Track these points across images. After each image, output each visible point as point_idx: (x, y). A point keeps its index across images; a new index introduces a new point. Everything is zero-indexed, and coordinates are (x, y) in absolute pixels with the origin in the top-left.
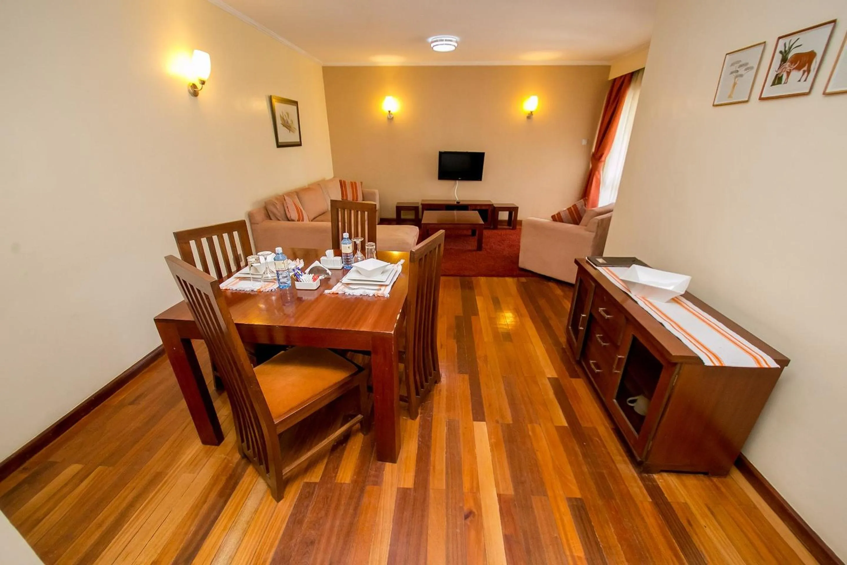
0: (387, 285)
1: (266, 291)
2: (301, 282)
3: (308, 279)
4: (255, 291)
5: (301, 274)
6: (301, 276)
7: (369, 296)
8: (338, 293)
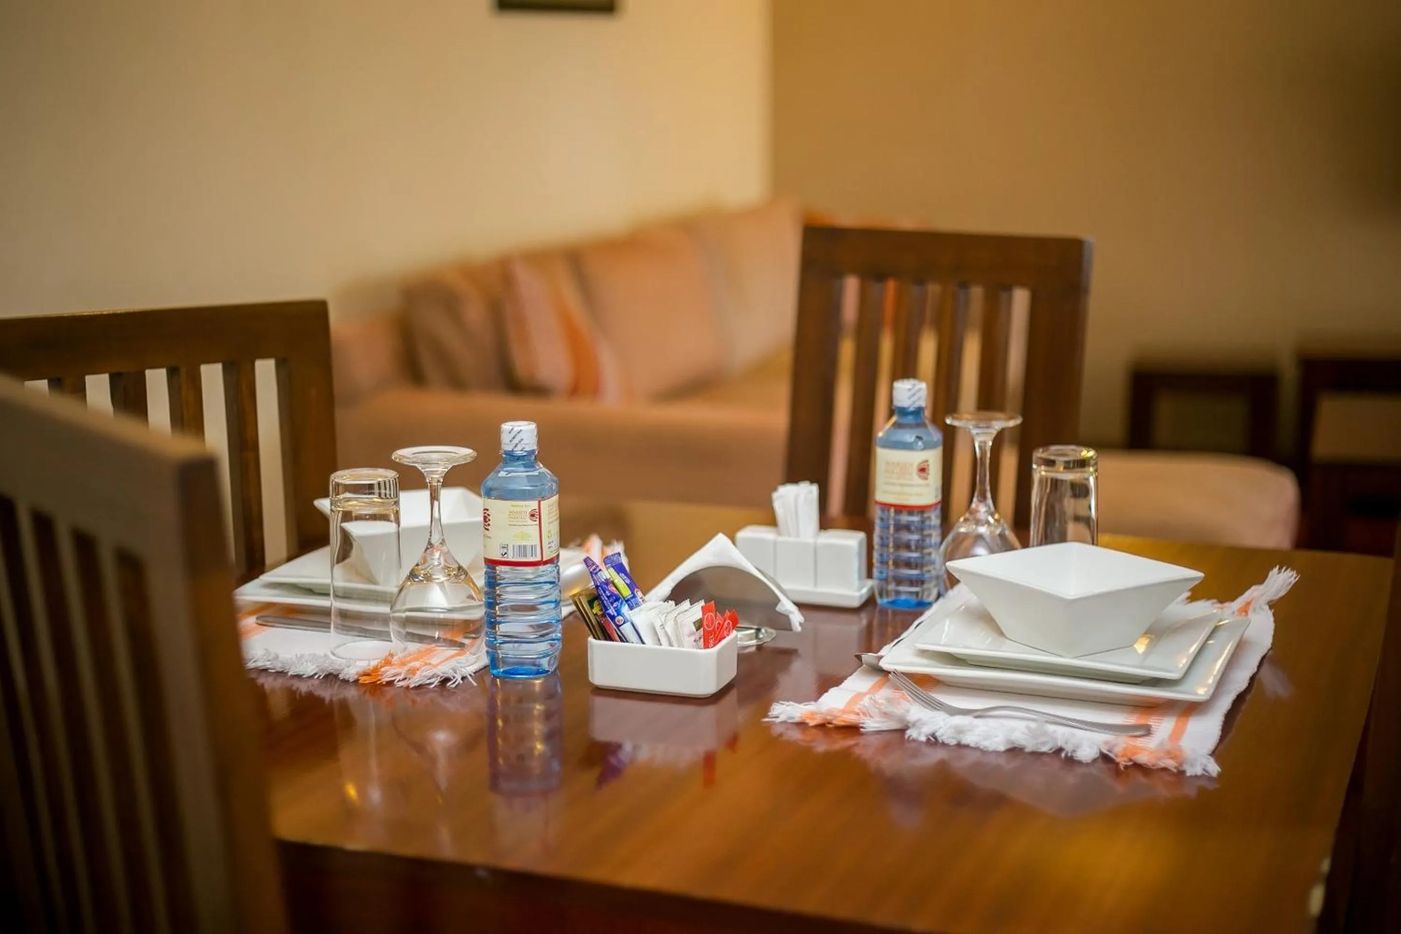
0: (1191, 709)
1: (414, 682)
2: (623, 639)
3: (669, 629)
4: (345, 682)
5: (626, 592)
6: (631, 608)
7: (1071, 761)
8: (853, 729)
